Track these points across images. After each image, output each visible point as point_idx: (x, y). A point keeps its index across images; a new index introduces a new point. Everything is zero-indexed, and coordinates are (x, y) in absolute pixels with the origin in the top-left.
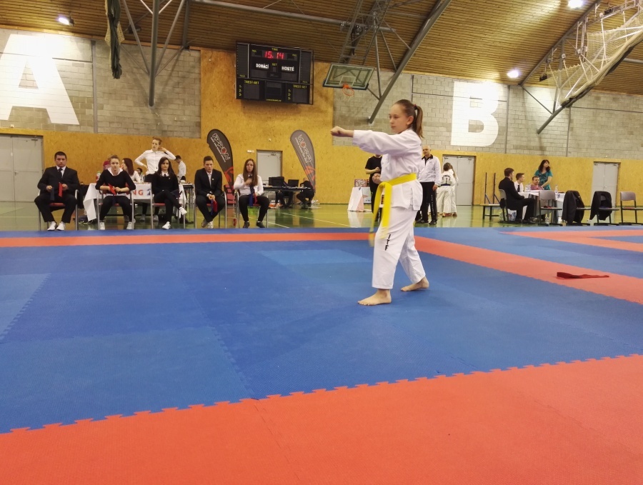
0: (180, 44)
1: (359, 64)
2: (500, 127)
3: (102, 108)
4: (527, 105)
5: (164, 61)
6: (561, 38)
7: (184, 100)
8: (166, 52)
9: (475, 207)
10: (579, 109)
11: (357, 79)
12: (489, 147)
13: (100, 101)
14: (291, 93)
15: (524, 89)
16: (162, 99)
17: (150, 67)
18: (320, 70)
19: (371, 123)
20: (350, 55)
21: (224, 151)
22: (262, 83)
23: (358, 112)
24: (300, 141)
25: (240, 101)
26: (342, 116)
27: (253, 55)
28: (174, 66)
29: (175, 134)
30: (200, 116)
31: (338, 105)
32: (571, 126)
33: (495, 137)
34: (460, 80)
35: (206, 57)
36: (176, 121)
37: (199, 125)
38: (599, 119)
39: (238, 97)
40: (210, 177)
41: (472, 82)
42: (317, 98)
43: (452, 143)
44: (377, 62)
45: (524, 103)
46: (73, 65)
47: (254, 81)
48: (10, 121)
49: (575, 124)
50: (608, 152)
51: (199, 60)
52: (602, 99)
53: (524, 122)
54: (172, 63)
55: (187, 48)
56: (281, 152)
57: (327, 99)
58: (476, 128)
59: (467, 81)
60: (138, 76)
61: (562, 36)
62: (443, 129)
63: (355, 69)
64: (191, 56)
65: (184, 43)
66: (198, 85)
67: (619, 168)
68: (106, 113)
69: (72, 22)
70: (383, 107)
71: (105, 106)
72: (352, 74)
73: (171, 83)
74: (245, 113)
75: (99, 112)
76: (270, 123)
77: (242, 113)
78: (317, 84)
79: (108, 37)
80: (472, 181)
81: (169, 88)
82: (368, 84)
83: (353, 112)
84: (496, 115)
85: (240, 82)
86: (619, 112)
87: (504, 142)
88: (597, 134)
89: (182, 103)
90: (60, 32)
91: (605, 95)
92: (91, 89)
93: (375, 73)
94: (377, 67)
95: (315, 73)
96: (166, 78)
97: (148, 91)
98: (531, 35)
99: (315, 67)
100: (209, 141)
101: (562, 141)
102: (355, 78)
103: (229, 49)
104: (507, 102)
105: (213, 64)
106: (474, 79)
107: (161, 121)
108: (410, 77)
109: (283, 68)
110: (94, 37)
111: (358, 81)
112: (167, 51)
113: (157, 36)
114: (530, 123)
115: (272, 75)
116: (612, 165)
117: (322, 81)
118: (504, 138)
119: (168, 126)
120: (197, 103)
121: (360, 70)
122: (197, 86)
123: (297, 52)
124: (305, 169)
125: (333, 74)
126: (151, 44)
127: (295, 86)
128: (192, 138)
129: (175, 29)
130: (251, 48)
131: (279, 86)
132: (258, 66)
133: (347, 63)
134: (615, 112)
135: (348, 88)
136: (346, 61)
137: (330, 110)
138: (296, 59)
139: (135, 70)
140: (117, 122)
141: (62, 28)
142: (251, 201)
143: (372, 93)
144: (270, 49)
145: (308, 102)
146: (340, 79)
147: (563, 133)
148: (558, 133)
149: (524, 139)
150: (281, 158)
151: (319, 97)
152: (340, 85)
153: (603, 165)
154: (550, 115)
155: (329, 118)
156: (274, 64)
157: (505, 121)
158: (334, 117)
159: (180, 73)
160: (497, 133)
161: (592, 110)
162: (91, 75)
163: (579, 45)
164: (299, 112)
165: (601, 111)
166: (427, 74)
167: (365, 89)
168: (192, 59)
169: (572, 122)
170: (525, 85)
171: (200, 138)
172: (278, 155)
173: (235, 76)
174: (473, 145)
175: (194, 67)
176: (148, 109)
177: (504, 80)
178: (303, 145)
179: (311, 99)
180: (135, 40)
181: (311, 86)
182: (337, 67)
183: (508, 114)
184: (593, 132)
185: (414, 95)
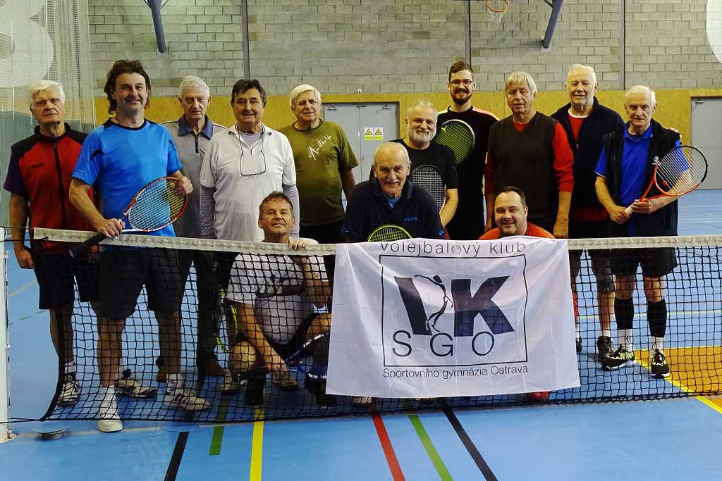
49: (259, 26)
50: (361, 80)
53: (120, 29)
67: (398, 114)
84: (43, 19)
88: (324, 42)
101: (228, 64)
114: (137, 31)
116: (379, 107)
147: (231, 47)
153: (354, 108)
169: (254, 22)
184: (313, 39)
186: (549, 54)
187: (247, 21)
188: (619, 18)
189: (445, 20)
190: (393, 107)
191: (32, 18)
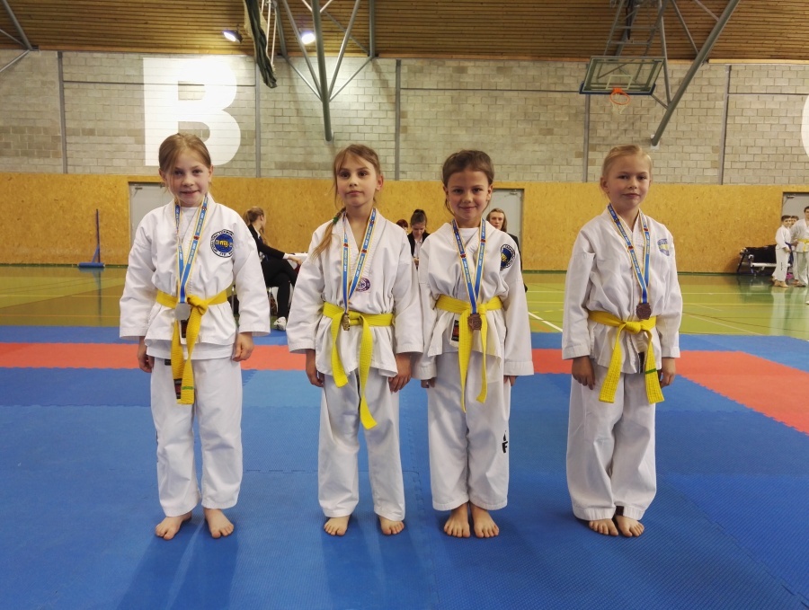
4: (298, 91)
10: (418, 92)
12: (223, 168)
15: (289, 63)
32: (402, 124)
34: (153, 54)
38: (467, 108)
45: (293, 87)
49: (409, 121)
52: (470, 71)
53: (295, 120)
62: (131, 140)
67: (522, 199)
84: (233, 111)
86: (515, 93)
87: (254, 158)
91: (478, 63)
104: (254, 86)
114: (308, 122)
116: (507, 193)
134: (506, 94)
147: (386, 137)
149: (297, 150)
157: (253, 120)
160: (238, 142)
161: (448, 93)
165: (471, 93)
169: (405, 117)
170: (290, 55)
183: (257, 108)
184: (454, 132)
185: (66, 85)
186: (657, 152)
187: (399, 115)
188: (721, 121)
189: (567, 119)
190: (519, 194)
191: (224, 110)
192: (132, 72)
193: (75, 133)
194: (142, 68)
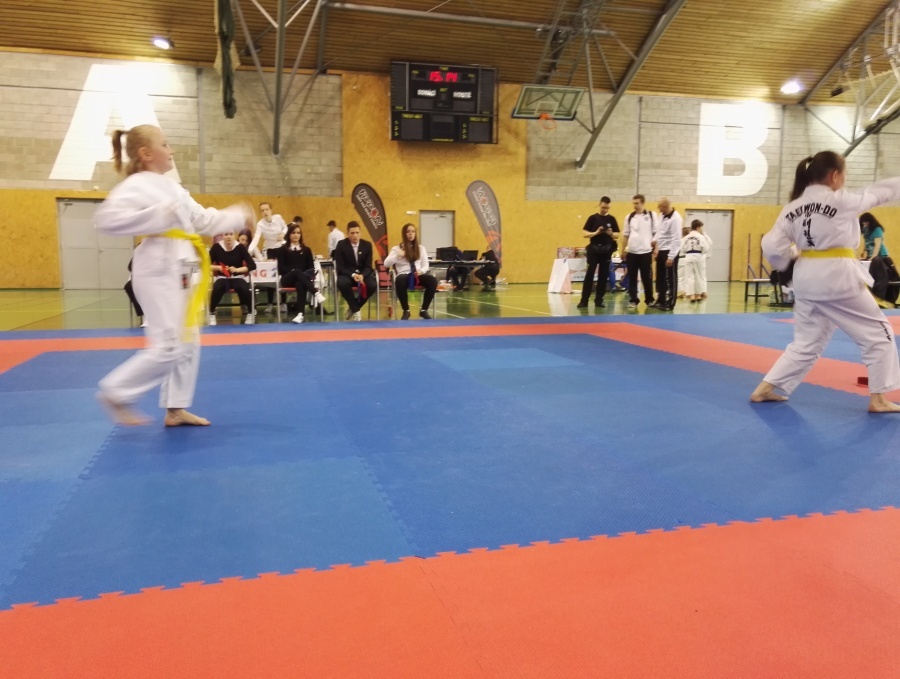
0: (314, 67)
1: (563, 83)
2: (770, 168)
3: (211, 160)
4: (811, 133)
5: (293, 92)
6: (862, 32)
7: (319, 144)
8: (296, 79)
9: (733, 284)
10: (892, 136)
11: (561, 105)
12: (753, 197)
13: (208, 149)
14: (467, 128)
15: (807, 110)
16: (290, 144)
17: (273, 100)
18: (508, 95)
19: (581, 167)
20: (549, 71)
21: (374, 213)
22: (427, 117)
23: (562, 152)
24: (479, 195)
25: (395, 142)
26: (539, 159)
27: (414, 78)
28: (306, 98)
29: (309, 191)
30: (342, 166)
31: (534, 143)
33: (763, 181)
34: (710, 101)
35: (349, 84)
36: (310, 174)
37: (340, 178)
39: (394, 138)
40: (356, 250)
41: (728, 102)
42: (503, 135)
43: (700, 192)
44: (587, 80)
45: (807, 130)
46: (174, 103)
47: (415, 113)
48: (93, 182)
51: (341, 88)
54: (303, 94)
55: (324, 72)
56: (454, 212)
57: (517, 135)
58: (734, 169)
59: (721, 101)
60: (258, 114)
61: (865, 29)
62: (686, 173)
63: (557, 91)
64: (329, 83)
65: (319, 65)
66: (338, 123)
68: (215, 166)
69: (172, 44)
70: (597, 144)
71: (215, 157)
72: (554, 98)
73: (302, 121)
74: (403, 159)
75: (207, 165)
76: (437, 173)
77: (398, 160)
78: (504, 115)
79: (218, 63)
80: (727, 246)
81: (299, 128)
82: (576, 113)
83: (555, 152)
84: (764, 149)
85: (396, 116)
87: (776, 188)
89: (317, 148)
90: (157, 59)
92: (195, 134)
93: (587, 95)
94: (588, 86)
95: (500, 100)
96: (295, 114)
97: (271, 133)
98: (818, 29)
99: (500, 91)
100: (354, 200)
102: (557, 104)
103: (380, 71)
104: (781, 129)
105: (360, 92)
106: (731, 98)
107: (288, 174)
108: (637, 100)
109: (457, 94)
110: (201, 64)
111: (562, 109)
112: (297, 77)
113: (283, 57)
115: (440, 105)
117: (510, 110)
118: (775, 182)
119: (299, 181)
120: (338, 149)
121: (565, 93)
122: (337, 125)
123: (475, 71)
124: (486, 235)
125: (526, 99)
126: (275, 69)
127: (473, 119)
128: (332, 196)
129: (307, 46)
130: (412, 68)
131: (449, 119)
132: (421, 92)
133: (546, 83)
135: (547, 119)
136: (544, 80)
137: (522, 150)
138: (473, 81)
139: (254, 106)
140: (232, 178)
141: (160, 54)
142: (412, 283)
143: (582, 125)
144: (437, 69)
145: (490, 141)
146: (537, 106)
148: (860, 172)
150: (453, 220)
151: (506, 134)
152: (536, 114)
154: (847, 146)
155: (521, 162)
156: (442, 90)
157: (777, 157)
158: (527, 160)
159: (315, 107)
160: (765, 175)
162: (196, 116)
163: (890, 42)
164: (478, 155)
166: (661, 93)
167: (572, 119)
168: (329, 87)
170: (809, 103)
171: (342, 196)
172: (449, 216)
173: (389, 109)
174: (730, 194)
175: (332, 98)
176: (271, 158)
177: (776, 98)
178: (484, 201)
179: (494, 136)
180: (253, 65)
181: (495, 118)
182: (532, 90)
183: (781, 147)
185: (643, 125)
187: (879, 154)
191: (758, 148)
192: (692, 115)
193: (646, 167)
194: (699, 112)
